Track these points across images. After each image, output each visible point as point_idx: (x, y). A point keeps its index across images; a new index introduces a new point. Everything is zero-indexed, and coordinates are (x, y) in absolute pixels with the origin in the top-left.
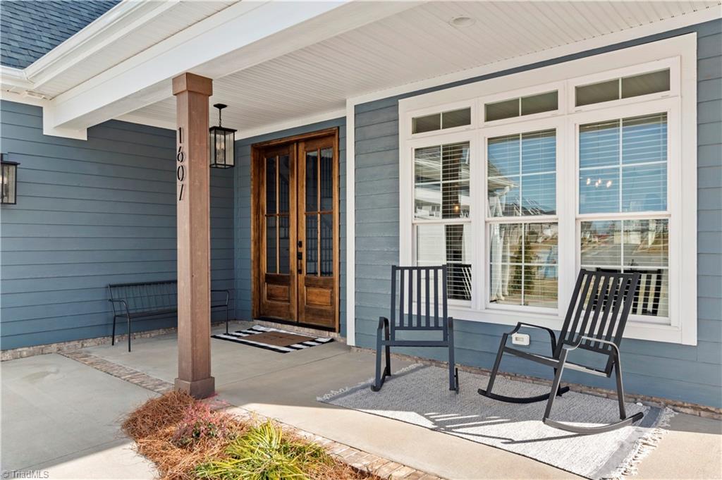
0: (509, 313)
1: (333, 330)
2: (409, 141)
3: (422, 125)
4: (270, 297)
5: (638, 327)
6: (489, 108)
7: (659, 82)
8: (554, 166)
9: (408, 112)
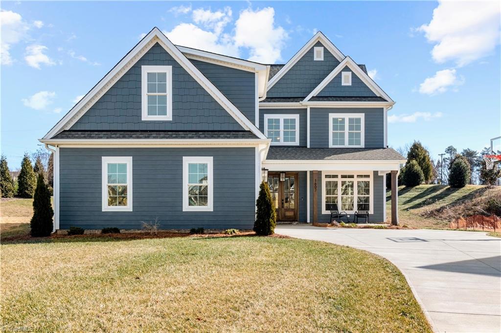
0: (346, 212)
1: (296, 221)
2: (324, 180)
3: (327, 176)
6: (341, 176)
7: (368, 176)
8: (353, 187)
9: (324, 174)
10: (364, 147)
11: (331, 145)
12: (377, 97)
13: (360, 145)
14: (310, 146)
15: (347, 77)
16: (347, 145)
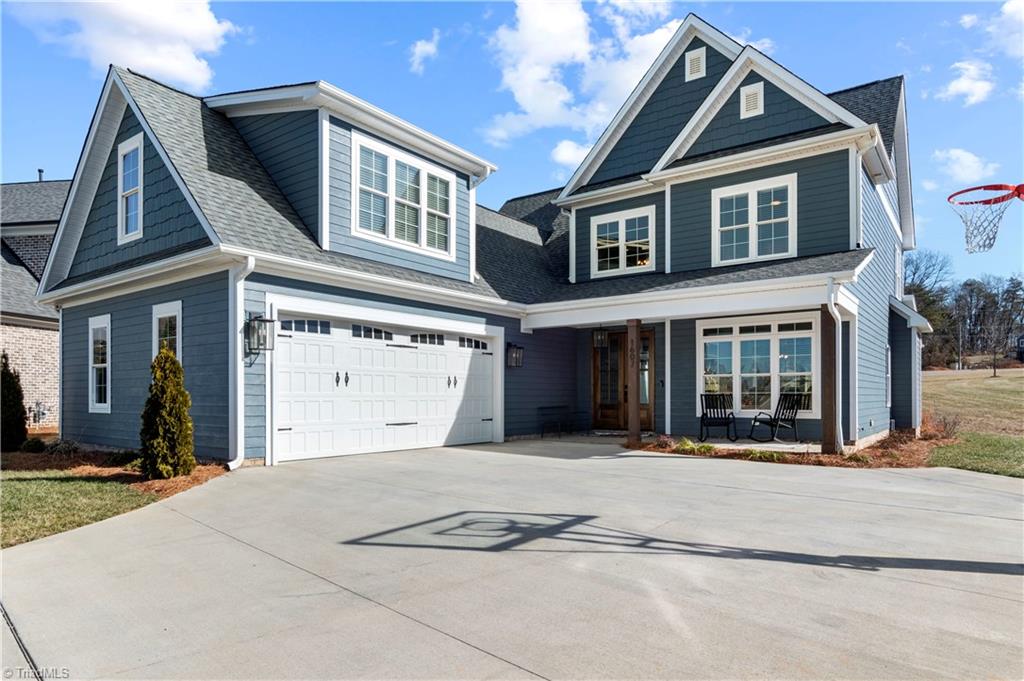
0: (751, 413)
1: (651, 430)
2: (701, 341)
3: (707, 332)
4: (603, 416)
5: (802, 414)
6: (741, 328)
7: (807, 326)
8: (769, 354)
9: (700, 327)
10: (796, 255)
11: (716, 261)
12: (831, 125)
13: (787, 251)
14: (671, 269)
15: (753, 97)
16: (754, 256)
